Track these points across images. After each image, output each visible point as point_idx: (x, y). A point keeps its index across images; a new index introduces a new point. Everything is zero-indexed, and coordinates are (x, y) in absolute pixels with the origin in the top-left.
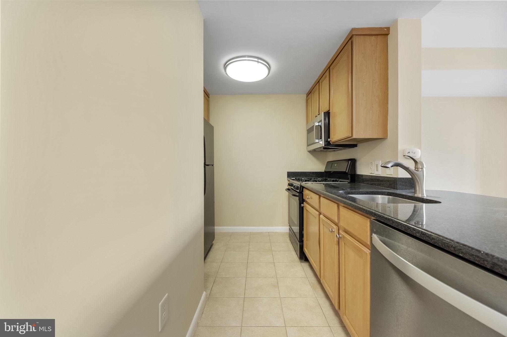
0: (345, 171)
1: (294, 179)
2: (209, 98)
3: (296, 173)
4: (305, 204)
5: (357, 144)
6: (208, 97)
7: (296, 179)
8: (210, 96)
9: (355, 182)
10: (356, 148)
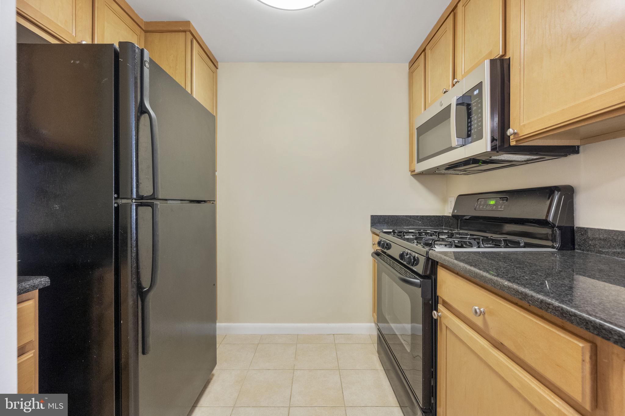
0: (544, 218)
1: (390, 232)
2: (217, 68)
3: (388, 218)
4: (442, 312)
5: (578, 147)
6: (215, 66)
7: (394, 232)
8: (220, 65)
9: (574, 249)
10: (572, 158)
